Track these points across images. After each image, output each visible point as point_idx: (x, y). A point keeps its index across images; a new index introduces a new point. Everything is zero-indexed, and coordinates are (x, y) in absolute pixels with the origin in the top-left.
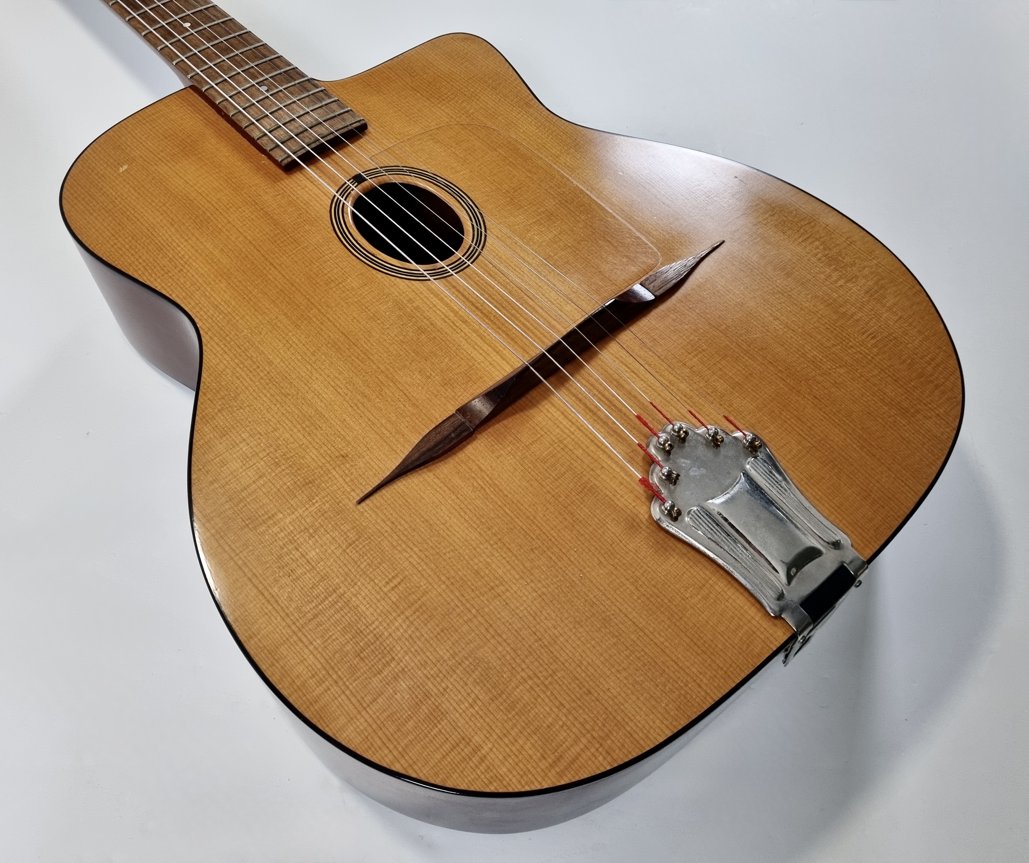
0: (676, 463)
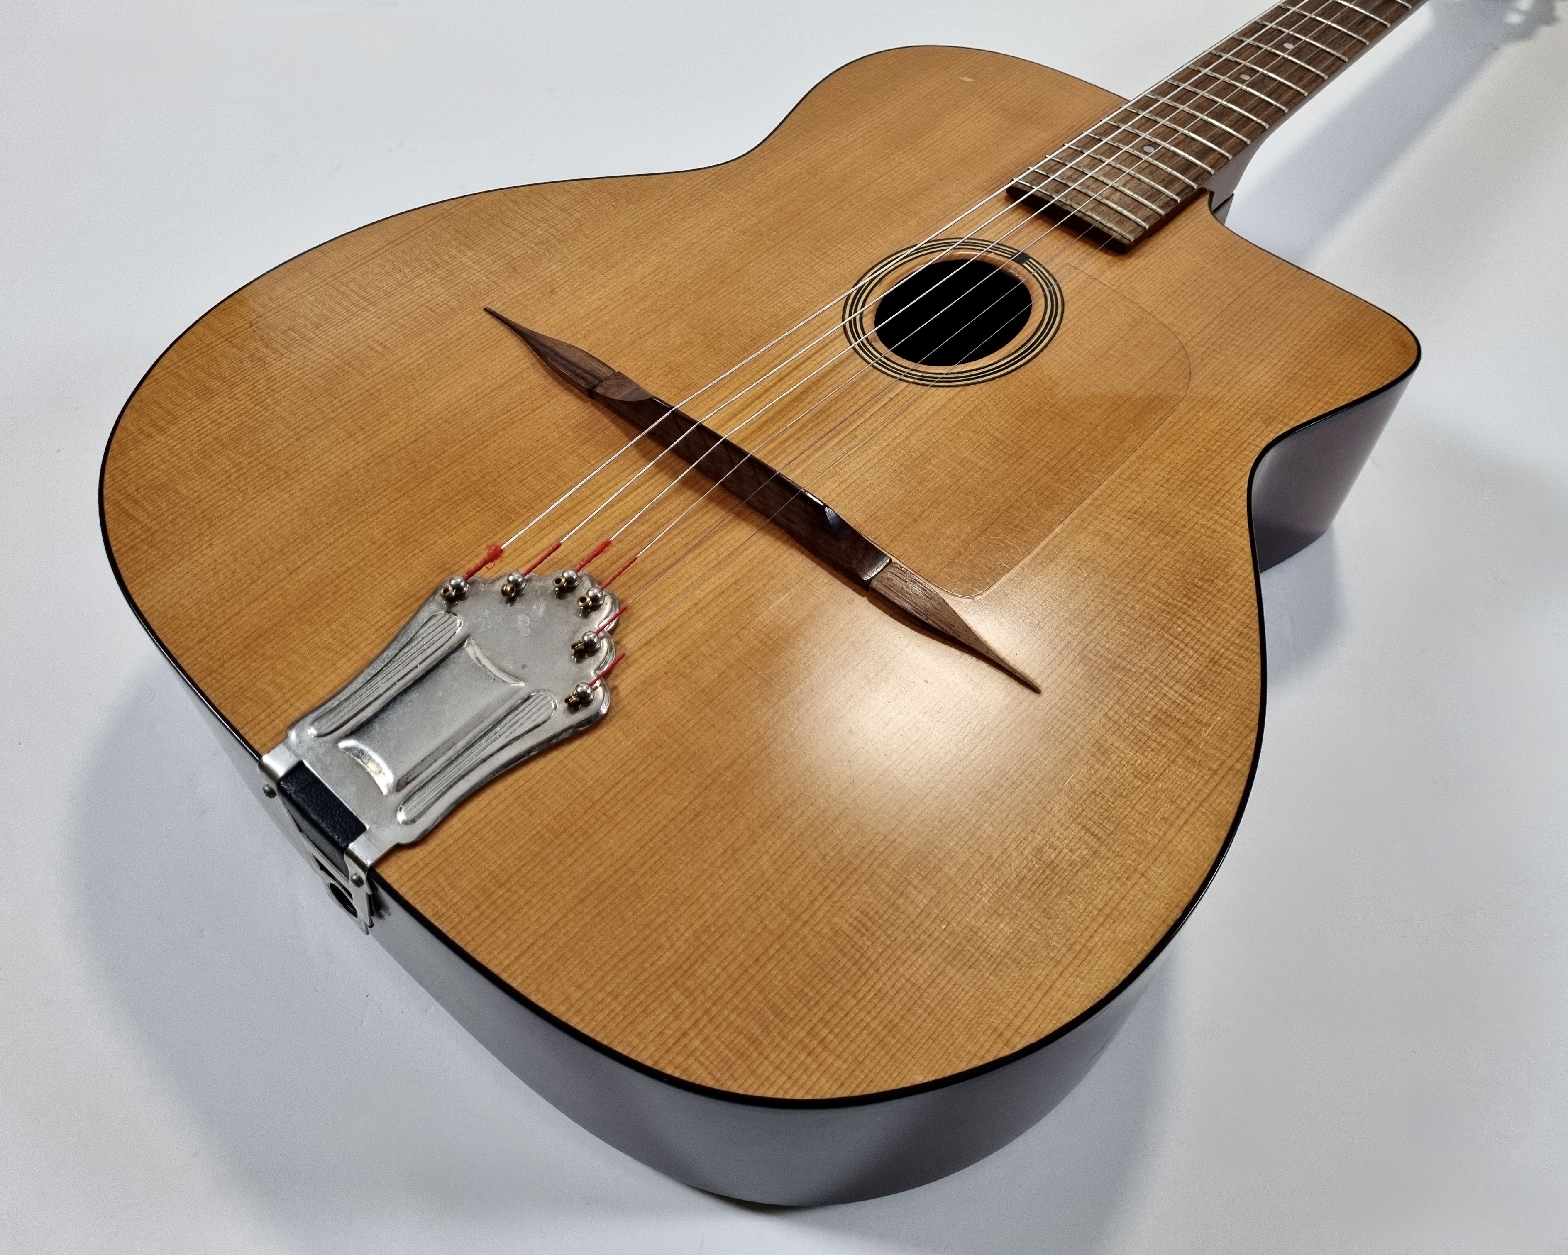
0: (537, 597)
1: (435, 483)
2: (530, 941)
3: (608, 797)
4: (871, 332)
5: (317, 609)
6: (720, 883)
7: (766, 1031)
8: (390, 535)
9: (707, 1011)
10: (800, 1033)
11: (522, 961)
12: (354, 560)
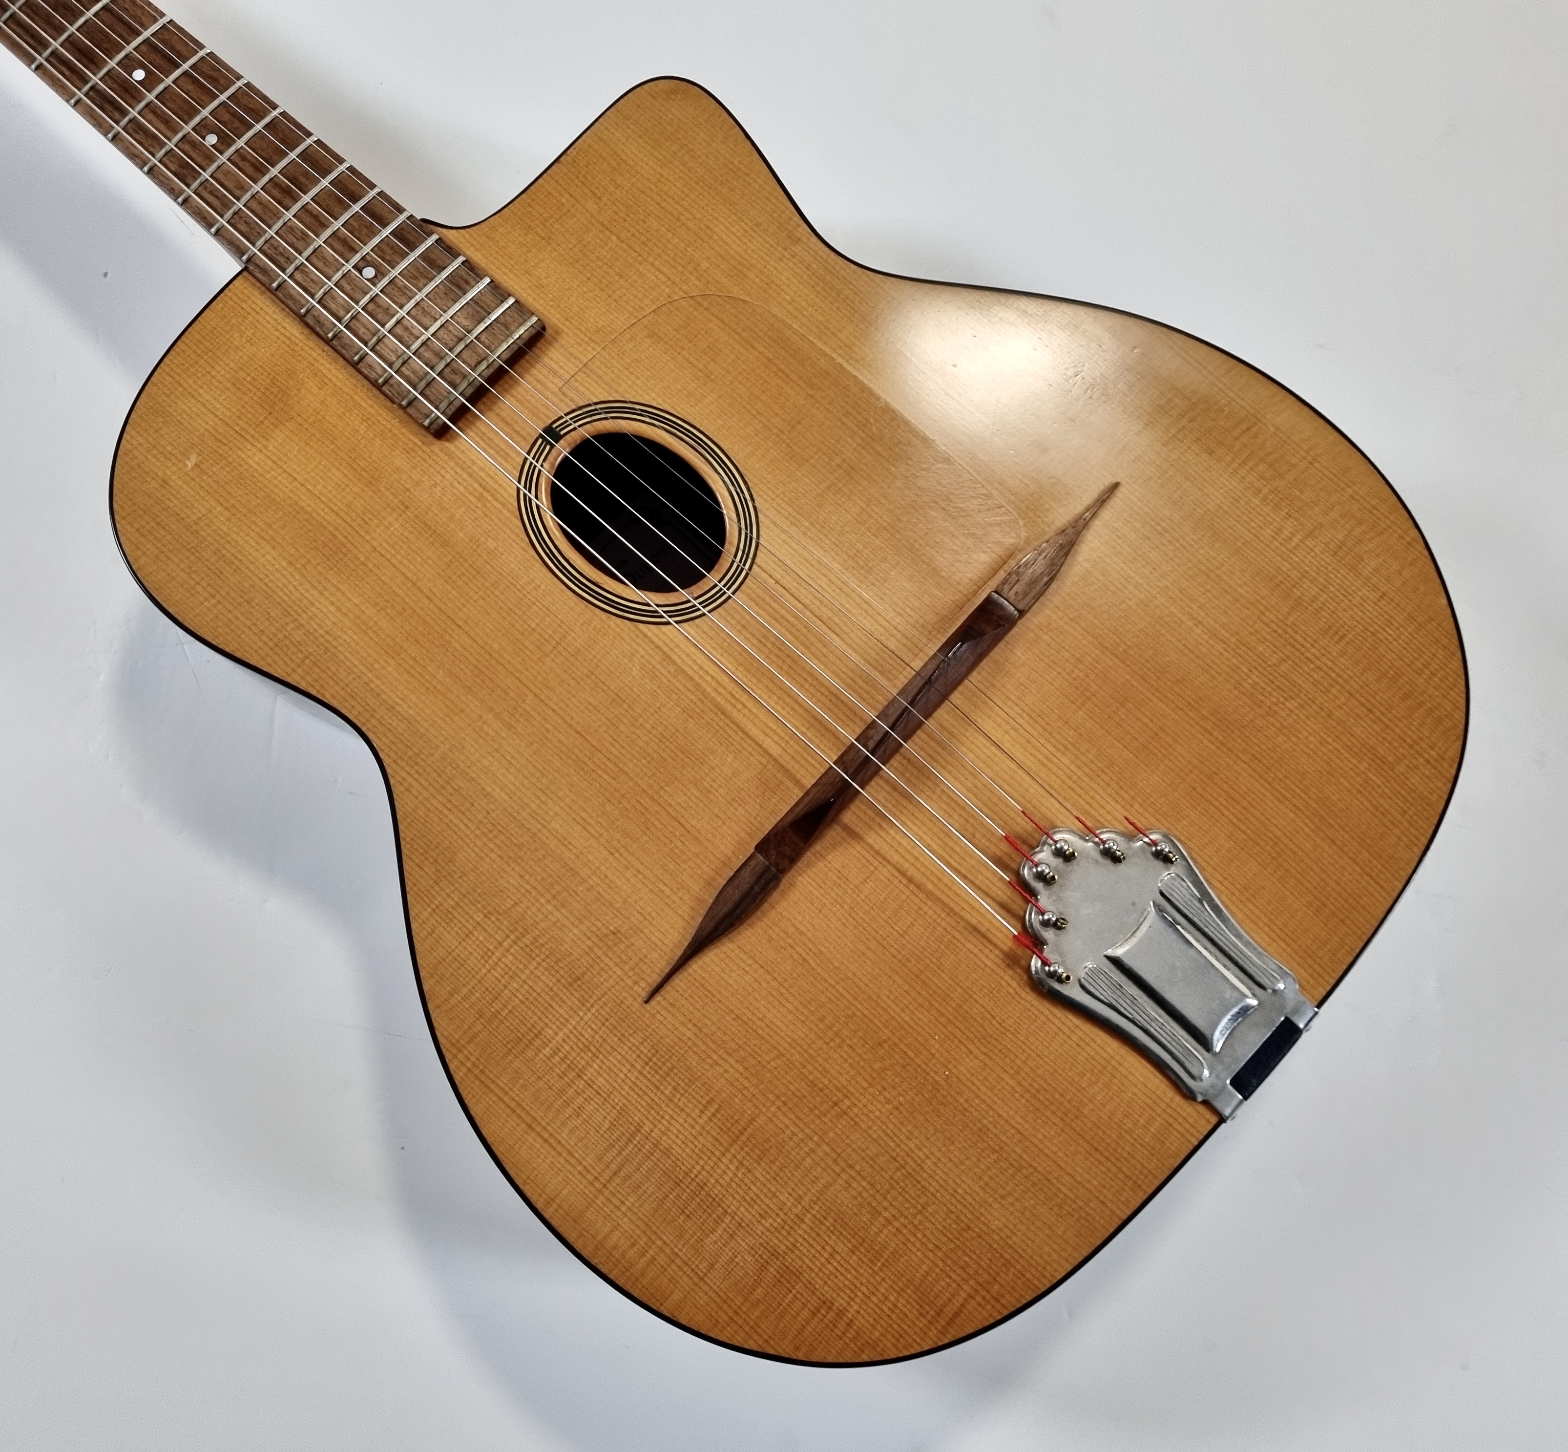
1: (907, 1019)
2: (1367, 878)
3: (1243, 827)
4: (684, 594)
5: (1065, 1103)
6: (1312, 738)
7: (1421, 704)
8: (976, 1051)
9: (1410, 746)
10: (1420, 681)
11: (1382, 882)
12: (1008, 1080)
